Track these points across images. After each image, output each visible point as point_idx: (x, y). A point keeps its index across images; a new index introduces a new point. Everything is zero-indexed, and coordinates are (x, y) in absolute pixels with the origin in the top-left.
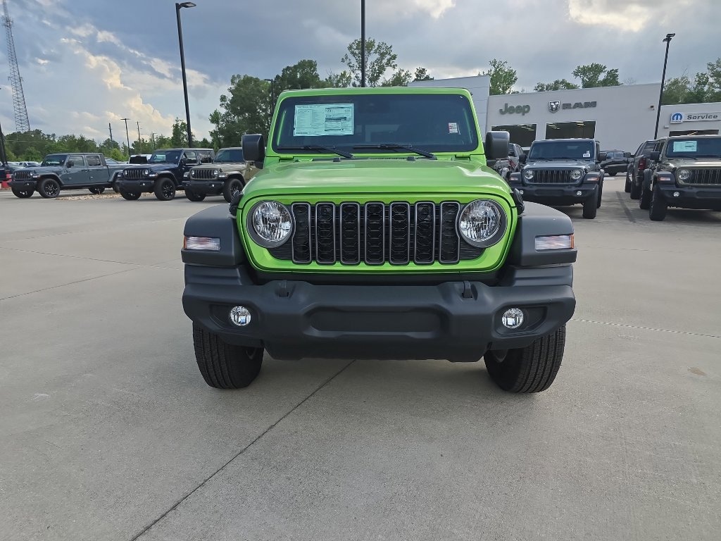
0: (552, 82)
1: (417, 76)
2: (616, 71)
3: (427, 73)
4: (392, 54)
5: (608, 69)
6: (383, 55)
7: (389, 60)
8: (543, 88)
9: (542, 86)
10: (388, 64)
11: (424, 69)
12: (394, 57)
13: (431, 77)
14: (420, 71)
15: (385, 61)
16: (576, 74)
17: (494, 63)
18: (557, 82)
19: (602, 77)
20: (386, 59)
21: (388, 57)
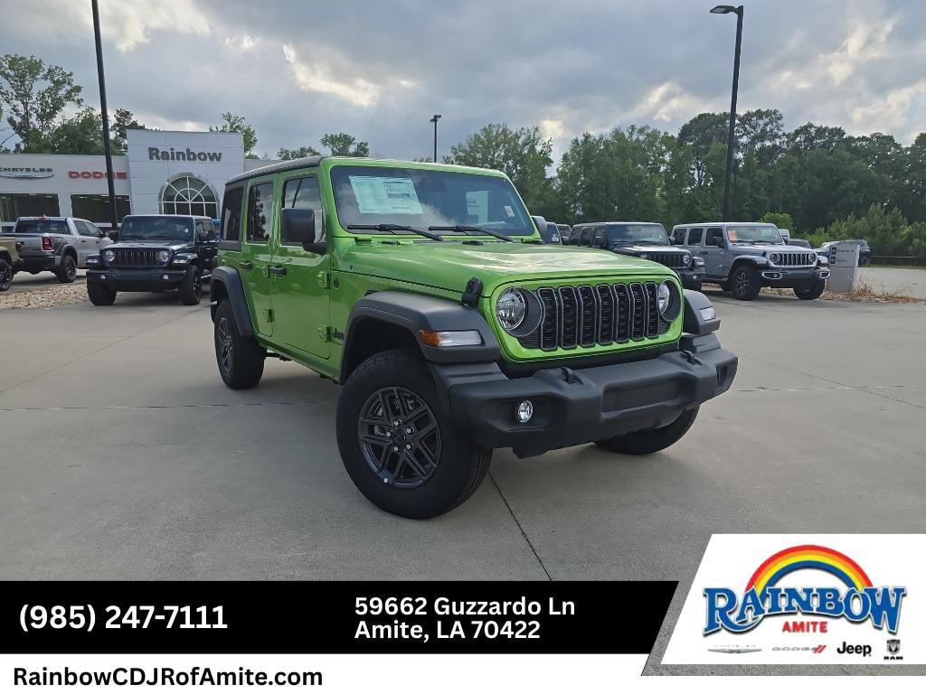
0: (297, 149)
1: (118, 119)
2: (366, 144)
3: (133, 119)
4: (74, 84)
5: (358, 141)
6: (58, 84)
7: (69, 92)
8: (288, 155)
9: (286, 152)
10: (69, 97)
11: (128, 113)
12: (78, 89)
13: (140, 124)
14: (122, 114)
15: (62, 93)
16: (324, 142)
17: (228, 117)
18: (302, 149)
19: (352, 149)
20: (64, 89)
21: (69, 88)
